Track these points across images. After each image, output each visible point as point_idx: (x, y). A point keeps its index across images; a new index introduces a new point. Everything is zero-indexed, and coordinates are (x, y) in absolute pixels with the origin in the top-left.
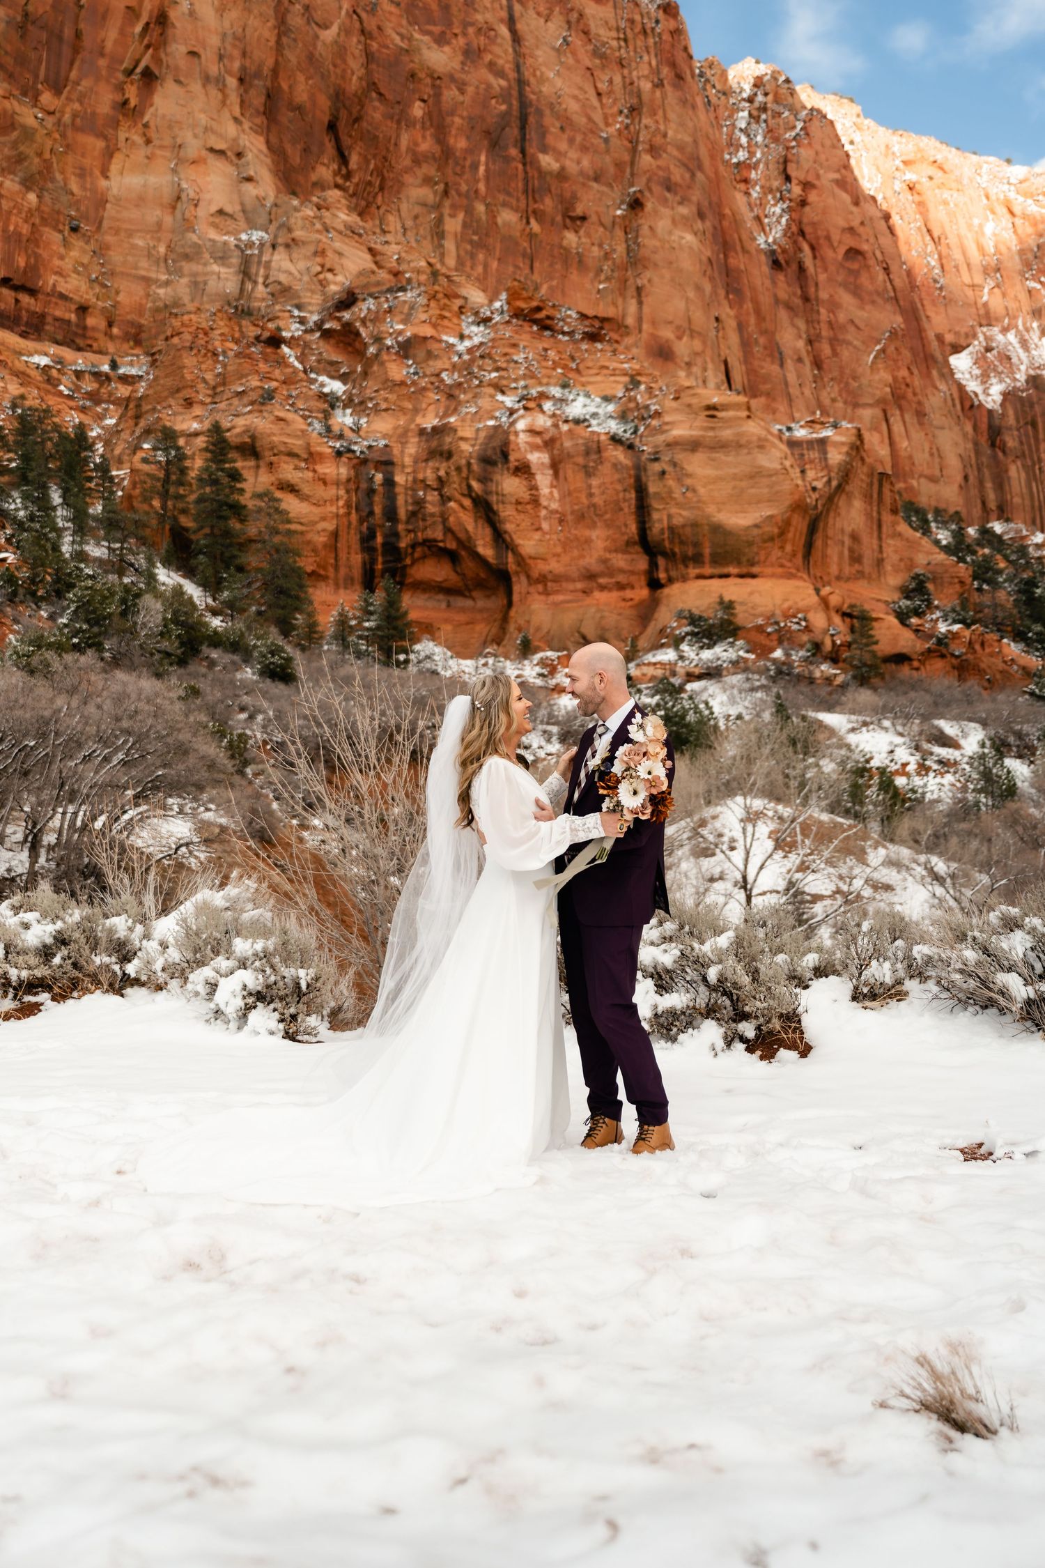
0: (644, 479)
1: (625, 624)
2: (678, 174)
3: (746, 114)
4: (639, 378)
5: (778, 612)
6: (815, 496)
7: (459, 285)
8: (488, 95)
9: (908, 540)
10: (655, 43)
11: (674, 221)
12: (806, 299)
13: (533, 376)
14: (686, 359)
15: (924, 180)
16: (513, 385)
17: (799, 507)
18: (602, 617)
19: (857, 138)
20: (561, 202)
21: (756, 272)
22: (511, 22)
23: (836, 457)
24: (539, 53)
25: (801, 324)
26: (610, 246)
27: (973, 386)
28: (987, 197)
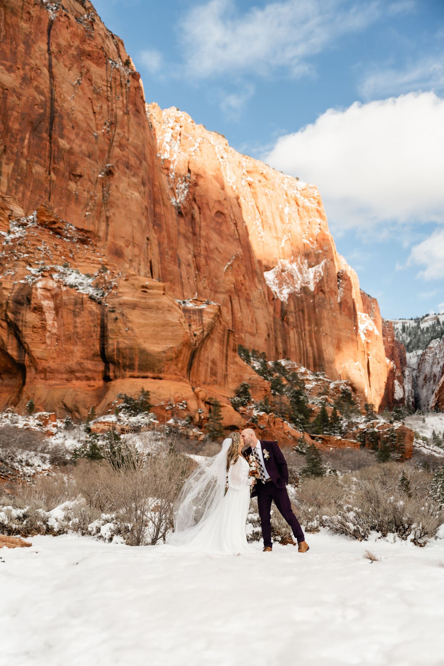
0: (106, 321)
1: (89, 399)
2: (133, 161)
3: (170, 135)
4: (107, 266)
5: (172, 399)
6: (195, 339)
7: (9, 203)
8: (34, 103)
9: (240, 366)
10: (126, 92)
11: (129, 185)
12: (194, 234)
13: (48, 259)
14: (130, 258)
15: (257, 182)
16: (37, 262)
17: (186, 344)
18: (76, 395)
19: (225, 156)
20: (69, 166)
21: (170, 217)
22: (50, 67)
23: (207, 319)
24: (64, 86)
25: (191, 246)
26: (94, 193)
27: (274, 289)
28: (286, 195)
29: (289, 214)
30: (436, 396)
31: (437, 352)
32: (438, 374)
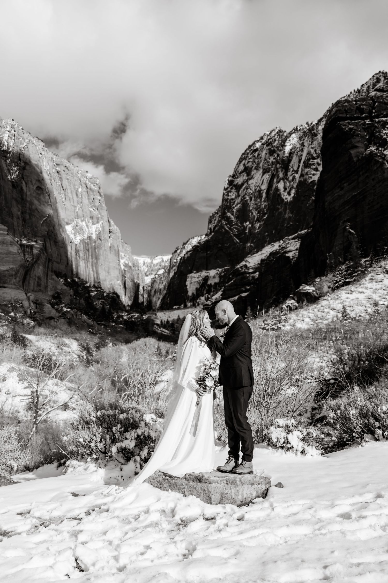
3: (8, 135)
5: (12, 300)
6: (28, 263)
9: (56, 281)
12: (22, 199)
15: (62, 171)
17: (22, 266)
19: (43, 153)
21: (6, 187)
23: (35, 251)
25: (20, 207)
27: (72, 236)
28: (80, 181)
29: (81, 192)
30: (162, 300)
31: (162, 277)
32: (162, 289)
